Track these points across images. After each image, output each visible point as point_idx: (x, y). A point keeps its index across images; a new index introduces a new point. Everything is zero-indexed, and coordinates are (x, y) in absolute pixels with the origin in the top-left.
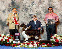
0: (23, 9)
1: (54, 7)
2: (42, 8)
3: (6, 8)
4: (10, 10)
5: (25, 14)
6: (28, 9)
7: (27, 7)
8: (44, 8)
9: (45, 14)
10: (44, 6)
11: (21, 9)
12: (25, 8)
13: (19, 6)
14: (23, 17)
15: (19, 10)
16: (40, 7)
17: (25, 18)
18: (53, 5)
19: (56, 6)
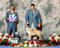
0: (22, 7)
1: (53, 5)
2: (40, 6)
3: (4, 6)
4: (8, 8)
5: (23, 13)
6: (26, 7)
7: (26, 5)
8: (43, 7)
9: (44, 13)
10: (43, 4)
11: (19, 7)
12: (23, 6)
13: (17, 4)
14: (21, 15)
15: (17, 8)
16: (38, 6)
17: (23, 17)
18: (52, 4)
19: (55, 5)
